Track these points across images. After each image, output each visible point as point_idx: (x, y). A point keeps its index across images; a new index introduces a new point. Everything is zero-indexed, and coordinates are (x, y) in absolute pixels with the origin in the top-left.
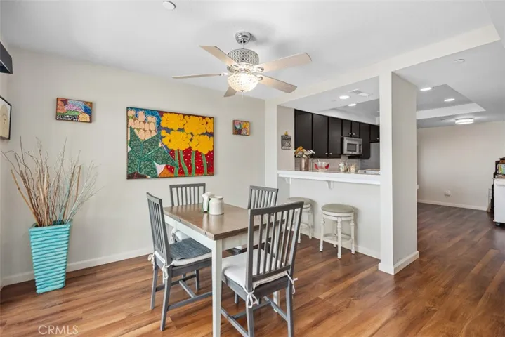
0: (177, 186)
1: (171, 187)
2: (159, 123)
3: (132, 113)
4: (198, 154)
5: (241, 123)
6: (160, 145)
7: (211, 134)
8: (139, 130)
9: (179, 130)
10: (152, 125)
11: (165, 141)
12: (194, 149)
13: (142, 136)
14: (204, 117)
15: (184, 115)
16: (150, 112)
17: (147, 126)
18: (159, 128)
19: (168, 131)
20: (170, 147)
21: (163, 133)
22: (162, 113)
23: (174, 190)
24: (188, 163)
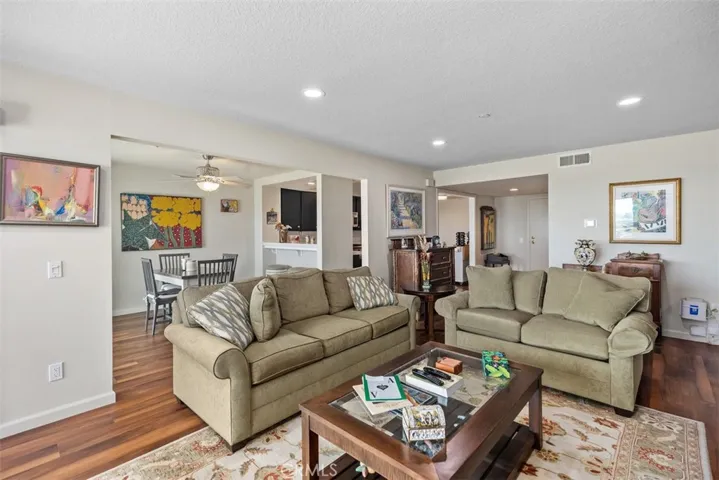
0: (165, 256)
1: (160, 256)
2: (149, 205)
3: (125, 198)
4: (186, 230)
5: (228, 201)
6: (151, 223)
7: (199, 213)
8: (132, 211)
9: (168, 210)
10: (143, 207)
11: (156, 220)
12: (183, 225)
13: (134, 216)
14: (192, 199)
15: (173, 197)
16: (141, 196)
17: (139, 209)
18: (150, 209)
19: (158, 211)
20: (160, 225)
21: (154, 213)
22: (152, 197)
23: (163, 258)
24: (177, 237)
